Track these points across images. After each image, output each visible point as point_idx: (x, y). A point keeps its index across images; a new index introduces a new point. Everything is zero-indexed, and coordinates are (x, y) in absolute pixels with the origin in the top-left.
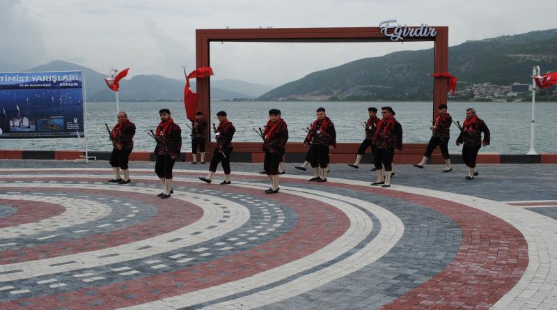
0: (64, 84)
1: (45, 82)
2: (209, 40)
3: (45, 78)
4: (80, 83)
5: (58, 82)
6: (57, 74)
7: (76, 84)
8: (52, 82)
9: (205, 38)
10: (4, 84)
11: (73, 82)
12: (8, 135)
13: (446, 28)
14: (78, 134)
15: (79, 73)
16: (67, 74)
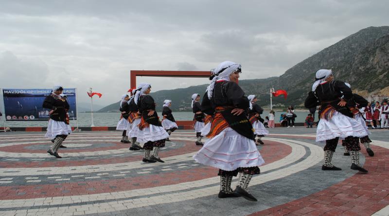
2: (136, 75)
4: (75, 94)
7: (73, 95)
11: (71, 93)
12: (37, 119)
14: (73, 118)
15: (74, 89)
16: (68, 90)
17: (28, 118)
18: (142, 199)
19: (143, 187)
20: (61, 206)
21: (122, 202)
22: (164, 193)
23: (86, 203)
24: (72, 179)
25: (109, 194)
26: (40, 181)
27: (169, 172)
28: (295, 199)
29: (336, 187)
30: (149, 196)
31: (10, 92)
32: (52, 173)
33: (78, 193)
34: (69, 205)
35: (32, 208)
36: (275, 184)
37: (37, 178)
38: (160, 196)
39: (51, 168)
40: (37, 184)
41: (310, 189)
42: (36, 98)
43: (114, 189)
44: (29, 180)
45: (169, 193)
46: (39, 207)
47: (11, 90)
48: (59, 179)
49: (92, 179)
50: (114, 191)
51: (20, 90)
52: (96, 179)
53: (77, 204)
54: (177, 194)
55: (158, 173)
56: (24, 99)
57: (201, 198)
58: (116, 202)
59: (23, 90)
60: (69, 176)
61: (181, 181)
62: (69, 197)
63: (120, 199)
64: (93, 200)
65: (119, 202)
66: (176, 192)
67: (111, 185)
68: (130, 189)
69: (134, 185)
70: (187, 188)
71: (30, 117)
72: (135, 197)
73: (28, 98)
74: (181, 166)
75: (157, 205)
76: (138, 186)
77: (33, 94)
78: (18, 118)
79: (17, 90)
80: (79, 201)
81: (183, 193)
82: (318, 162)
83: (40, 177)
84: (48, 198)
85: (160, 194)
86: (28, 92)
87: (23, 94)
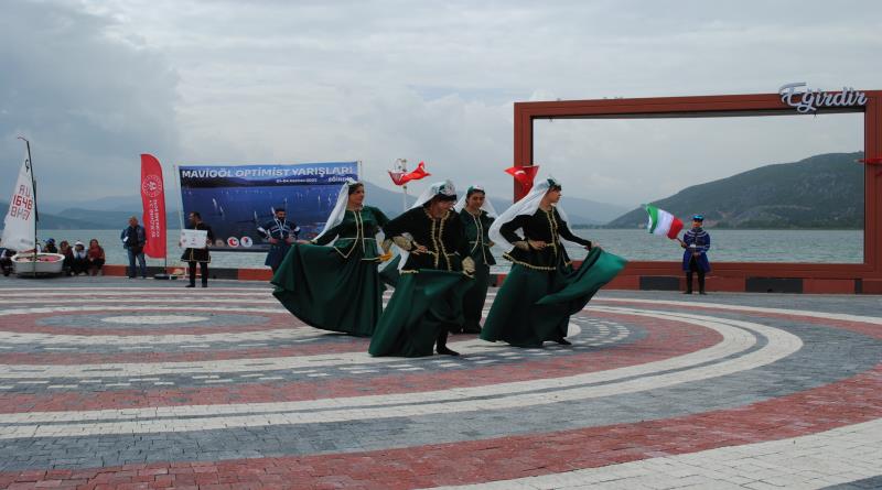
0: (333, 179)
1: (310, 176)
2: (533, 117)
3: (310, 171)
5: (327, 177)
6: (325, 165)
8: (318, 177)
9: (527, 115)
10: (256, 179)
11: (346, 176)
12: (259, 247)
15: (355, 164)
16: (339, 165)
17: (236, 242)
31: (195, 174)
42: (256, 190)
47: (197, 168)
51: (218, 168)
56: (228, 191)
59: (228, 168)
71: (243, 240)
73: (237, 190)
77: (250, 179)
78: (214, 243)
79: (211, 168)
86: (239, 174)
87: (225, 178)
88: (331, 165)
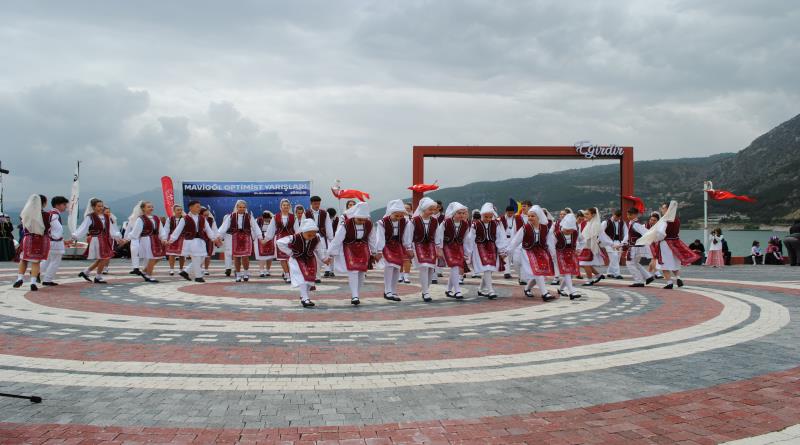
0: (294, 193)
1: (278, 190)
2: (424, 156)
3: (277, 187)
4: (308, 191)
5: (289, 191)
6: (288, 183)
7: (305, 193)
8: (284, 191)
9: (421, 153)
10: (240, 191)
11: (302, 190)
13: (632, 148)
15: (308, 183)
16: (298, 183)
18: (421, 375)
19: (424, 358)
20: (296, 376)
21: (388, 376)
22: (458, 369)
23: (333, 375)
24: (310, 341)
25: (368, 364)
26: (259, 341)
27: (472, 338)
28: (681, 391)
29: (769, 377)
30: (432, 372)
31: (194, 187)
32: (276, 331)
33: (320, 361)
34: (308, 376)
35: (253, 376)
36: (654, 367)
37: (254, 336)
38: (449, 373)
39: (274, 323)
40: (256, 345)
41: (717, 377)
43: (376, 358)
44: (242, 338)
45: (465, 369)
46: (264, 376)
47: (195, 184)
48: (288, 340)
49: (342, 343)
50: (377, 361)
51: (211, 184)
52: (348, 343)
53: (320, 375)
54: (480, 371)
55: (452, 338)
56: (219, 200)
57: (516, 380)
58: (379, 376)
59: (218, 184)
60: (304, 336)
61: (489, 353)
62: (306, 366)
63: (386, 373)
64: (343, 372)
65: (385, 376)
66: (477, 368)
67: (372, 353)
68: (403, 360)
69: (411, 355)
70: (497, 364)
72: (409, 372)
73: (226, 199)
74: (494, 330)
75: (442, 385)
76: (415, 356)
77: (235, 191)
79: (207, 183)
80: (323, 372)
81: (489, 370)
82: (761, 336)
83: (259, 335)
84: (275, 365)
85: (451, 370)
86: (226, 188)
87: (217, 191)
88: (292, 183)
